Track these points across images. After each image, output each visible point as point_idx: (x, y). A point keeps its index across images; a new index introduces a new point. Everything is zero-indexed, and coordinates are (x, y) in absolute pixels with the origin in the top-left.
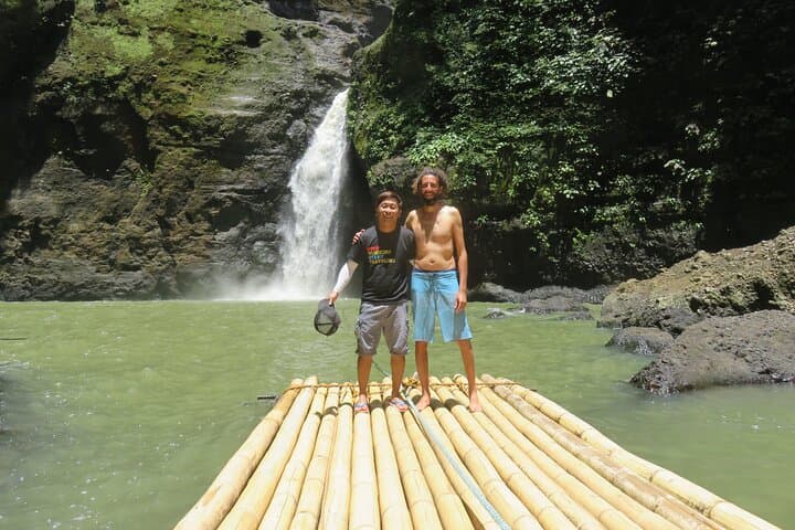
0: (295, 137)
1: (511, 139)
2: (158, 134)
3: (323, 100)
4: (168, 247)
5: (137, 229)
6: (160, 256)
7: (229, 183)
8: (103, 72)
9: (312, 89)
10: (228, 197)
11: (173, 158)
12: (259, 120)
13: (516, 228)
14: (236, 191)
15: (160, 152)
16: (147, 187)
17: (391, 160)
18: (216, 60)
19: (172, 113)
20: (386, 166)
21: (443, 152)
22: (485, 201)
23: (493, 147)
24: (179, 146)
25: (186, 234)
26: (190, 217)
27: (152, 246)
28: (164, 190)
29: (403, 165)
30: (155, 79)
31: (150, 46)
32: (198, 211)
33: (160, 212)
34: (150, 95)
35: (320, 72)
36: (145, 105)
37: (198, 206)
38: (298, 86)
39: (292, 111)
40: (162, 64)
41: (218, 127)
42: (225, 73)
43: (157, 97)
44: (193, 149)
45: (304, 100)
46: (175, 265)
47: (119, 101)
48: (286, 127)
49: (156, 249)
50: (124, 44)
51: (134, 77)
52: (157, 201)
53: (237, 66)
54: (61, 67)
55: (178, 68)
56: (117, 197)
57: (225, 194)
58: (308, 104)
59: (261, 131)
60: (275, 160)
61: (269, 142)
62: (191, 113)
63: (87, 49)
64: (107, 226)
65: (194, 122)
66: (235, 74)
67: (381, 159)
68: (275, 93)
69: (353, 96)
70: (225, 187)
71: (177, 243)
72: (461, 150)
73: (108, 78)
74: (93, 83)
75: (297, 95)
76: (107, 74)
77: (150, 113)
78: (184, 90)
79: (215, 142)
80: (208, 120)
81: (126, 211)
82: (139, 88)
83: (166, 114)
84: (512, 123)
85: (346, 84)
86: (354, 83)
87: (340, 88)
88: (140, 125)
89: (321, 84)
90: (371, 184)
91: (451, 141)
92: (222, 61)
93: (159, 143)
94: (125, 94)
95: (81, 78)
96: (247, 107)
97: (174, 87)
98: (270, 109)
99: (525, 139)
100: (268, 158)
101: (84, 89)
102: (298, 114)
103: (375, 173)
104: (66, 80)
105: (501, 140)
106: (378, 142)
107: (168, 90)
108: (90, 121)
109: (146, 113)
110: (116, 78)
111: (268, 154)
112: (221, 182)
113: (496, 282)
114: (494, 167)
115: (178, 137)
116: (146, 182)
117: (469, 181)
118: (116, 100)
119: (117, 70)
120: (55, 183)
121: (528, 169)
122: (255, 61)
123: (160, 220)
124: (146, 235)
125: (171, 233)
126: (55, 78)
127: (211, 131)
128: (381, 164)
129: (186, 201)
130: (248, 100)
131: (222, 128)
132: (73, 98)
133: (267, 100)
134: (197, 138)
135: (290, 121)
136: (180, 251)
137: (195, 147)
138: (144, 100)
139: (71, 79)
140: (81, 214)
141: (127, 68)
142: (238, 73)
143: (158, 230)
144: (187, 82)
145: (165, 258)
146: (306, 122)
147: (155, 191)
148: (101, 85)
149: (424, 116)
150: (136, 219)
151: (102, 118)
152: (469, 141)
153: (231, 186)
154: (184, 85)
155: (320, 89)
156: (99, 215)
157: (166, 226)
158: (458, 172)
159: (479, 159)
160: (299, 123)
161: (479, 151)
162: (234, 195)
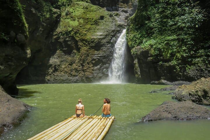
0: (113, 42)
1: (168, 40)
2: (80, 44)
3: (120, 32)
4: (83, 71)
5: (77, 66)
6: (82, 73)
7: (97, 54)
8: (68, 30)
9: (117, 29)
10: (97, 58)
11: (84, 49)
12: (104, 38)
13: (170, 65)
14: (99, 57)
15: (81, 48)
16: (78, 56)
17: (137, 47)
18: (93, 24)
19: (83, 38)
20: (136, 49)
21: (150, 45)
22: (161, 58)
23: (164, 43)
24: (85, 46)
25: (87, 67)
26: (88, 63)
27: (80, 70)
28: (82, 57)
29: (140, 49)
30: (79, 31)
31: (78, 23)
32: (90, 62)
33: (81, 62)
34: (78, 34)
35: (119, 25)
36: (77, 37)
37: (90, 61)
38: (113, 29)
39: (112, 36)
40: (81, 27)
41: (94, 41)
42: (95, 27)
43: (80, 35)
44: (88, 47)
45: (115, 32)
46: (85, 75)
47: (71, 37)
48: (110, 40)
49: (81, 71)
50: (72, 23)
51: (74, 31)
52: (81, 60)
53: (98, 25)
54: (59, 30)
55: (84, 27)
56: (72, 59)
57: (96, 57)
58: (116, 33)
59: (104, 41)
60: (108, 48)
61: (106, 44)
62: (88, 38)
63: (64, 25)
64: (70, 66)
65: (88, 40)
66: (98, 27)
67: (134, 47)
68: (108, 31)
69: (128, 30)
70: (96, 56)
71: (86, 70)
72: (155, 44)
73: (69, 31)
74: (66, 33)
75: (113, 31)
76: (69, 30)
77: (78, 39)
78: (86, 33)
79: (93, 45)
80: (91, 39)
81: (74, 62)
82: (76, 33)
83: (82, 39)
84: (169, 36)
85: (126, 27)
86: (128, 27)
87: (124, 28)
88: (76, 42)
89: (119, 28)
90: (132, 53)
91: (152, 42)
92: (95, 24)
93: (81, 46)
94: (73, 35)
95: (63, 32)
96: (101, 35)
97: (84, 32)
98: (106, 35)
99: (173, 40)
100: (106, 48)
101: (64, 34)
102: (113, 36)
103: (133, 51)
104: (60, 32)
105: (166, 41)
106: (134, 42)
107: (82, 33)
108: (65, 42)
109: (77, 39)
110: (71, 31)
111: (106, 47)
112: (95, 55)
113: (165, 79)
114: (164, 48)
115: (85, 44)
116: (78, 55)
117: (157, 52)
118: (71, 36)
119: (71, 29)
120: (59, 57)
121: (173, 48)
122: (103, 23)
123: (81, 64)
124: (79, 68)
125: (84, 67)
126: (58, 32)
127: (92, 42)
128: (134, 48)
129: (87, 59)
130: (101, 33)
131: (95, 41)
132: (62, 37)
133: (106, 33)
134: (89, 44)
135: (111, 38)
136: (86, 72)
137: (89, 46)
138: (77, 36)
139: (61, 32)
140: (64, 64)
141: (73, 28)
142: (99, 27)
143: (81, 67)
144: (87, 30)
145: (83, 73)
146: (116, 38)
147: (80, 58)
148: (68, 33)
149: (145, 35)
150: (76, 64)
151: (68, 41)
152: (157, 41)
153: (97, 55)
154: (86, 31)
155: (119, 29)
156: (68, 64)
157: (83, 66)
158: (154, 50)
159: (160, 46)
160: (114, 38)
161: (160, 44)
162: (98, 58)
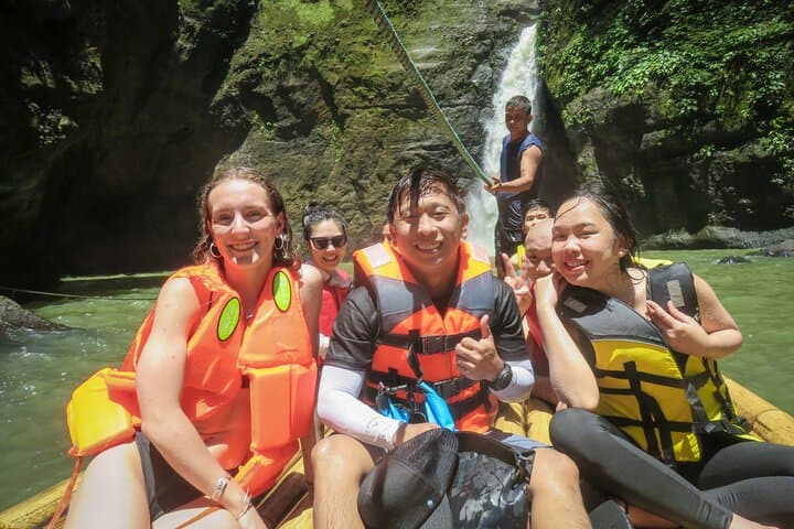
0: (481, 84)
1: (746, 45)
2: (345, 97)
3: (509, 38)
4: (362, 208)
5: (335, 193)
6: (358, 219)
7: (417, 137)
8: (291, 44)
9: (496, 29)
10: (416, 154)
11: (363, 120)
12: (442, 70)
13: (754, 157)
14: (424, 148)
15: (349, 116)
16: (339, 152)
17: (590, 94)
18: (395, 13)
19: (357, 76)
20: (584, 102)
21: (653, 76)
22: (709, 127)
23: (719, 59)
24: (366, 107)
25: (379, 195)
26: (381, 178)
27: (349, 209)
28: (355, 154)
29: (604, 98)
30: (337, 43)
31: (332, 10)
32: (388, 172)
33: (353, 175)
34: (335, 60)
35: (503, 8)
36: (331, 70)
37: (388, 167)
38: (480, 28)
39: (476, 56)
40: (343, 26)
41: (401, 84)
42: (405, 26)
43: (342, 60)
44: (380, 109)
45: (487, 41)
46: (372, 226)
47: (308, 71)
48: (470, 76)
49: (351, 213)
50: (307, 12)
51: (319, 44)
52: (350, 165)
53: (417, 16)
54: (254, 44)
55: (359, 28)
56: (315, 165)
57: (413, 152)
58: (492, 46)
59: (444, 82)
60: (461, 111)
61: (454, 93)
62: (374, 73)
63: (275, 22)
64: (307, 193)
65: (377, 81)
66: (415, 25)
67: (577, 95)
68: (457, 39)
69: (542, 29)
70: (412, 145)
71: (372, 205)
72: (676, 70)
73: (297, 49)
74: (285, 56)
75: (481, 37)
76: (295, 45)
77: (337, 78)
78: (366, 50)
79: (399, 98)
80: (391, 77)
81: (323, 177)
82: (324, 54)
83: (352, 77)
84: (746, 24)
85: (533, 17)
86: (543, 14)
87: (526, 22)
88: (328, 91)
89: (505, 21)
90: (568, 125)
91: (665, 60)
92: (400, 13)
93: (347, 107)
94: (312, 62)
95: (272, 53)
96: (429, 58)
97: (357, 48)
98: (453, 56)
99: (766, 41)
100: (454, 110)
101: (276, 62)
102: (482, 58)
103: (571, 113)
104: (260, 56)
105: (730, 48)
106: (573, 76)
107: (350, 52)
108: (283, 92)
109: (333, 78)
110: (304, 48)
111: (454, 106)
112: (408, 140)
113: (726, 224)
114: (720, 84)
115: (365, 98)
116: (339, 148)
117: (688, 105)
118: (305, 69)
119: (303, 40)
120: (260, 156)
121: (769, 80)
122: (434, 8)
123: (354, 182)
124: (343, 199)
125: (366, 195)
126: (251, 56)
127: (394, 88)
128: (577, 101)
129: (377, 162)
130: (429, 50)
131: (406, 84)
132: (268, 73)
133: (448, 48)
134: (383, 96)
135: (475, 67)
136: (375, 212)
137: (382, 107)
138: (330, 66)
139: (266, 55)
140: (285, 184)
141: (312, 36)
142: (418, 23)
143: (353, 194)
144: (369, 41)
145: (361, 221)
146: (492, 66)
147: (348, 156)
148: (292, 56)
149: (626, 37)
150: (333, 184)
151: (293, 89)
152: (688, 56)
153: (419, 144)
154: (366, 45)
155: (504, 27)
156: (301, 183)
157: (360, 189)
158: (673, 97)
159: (699, 77)
160: (484, 68)
161: (701, 67)
162: (423, 152)
